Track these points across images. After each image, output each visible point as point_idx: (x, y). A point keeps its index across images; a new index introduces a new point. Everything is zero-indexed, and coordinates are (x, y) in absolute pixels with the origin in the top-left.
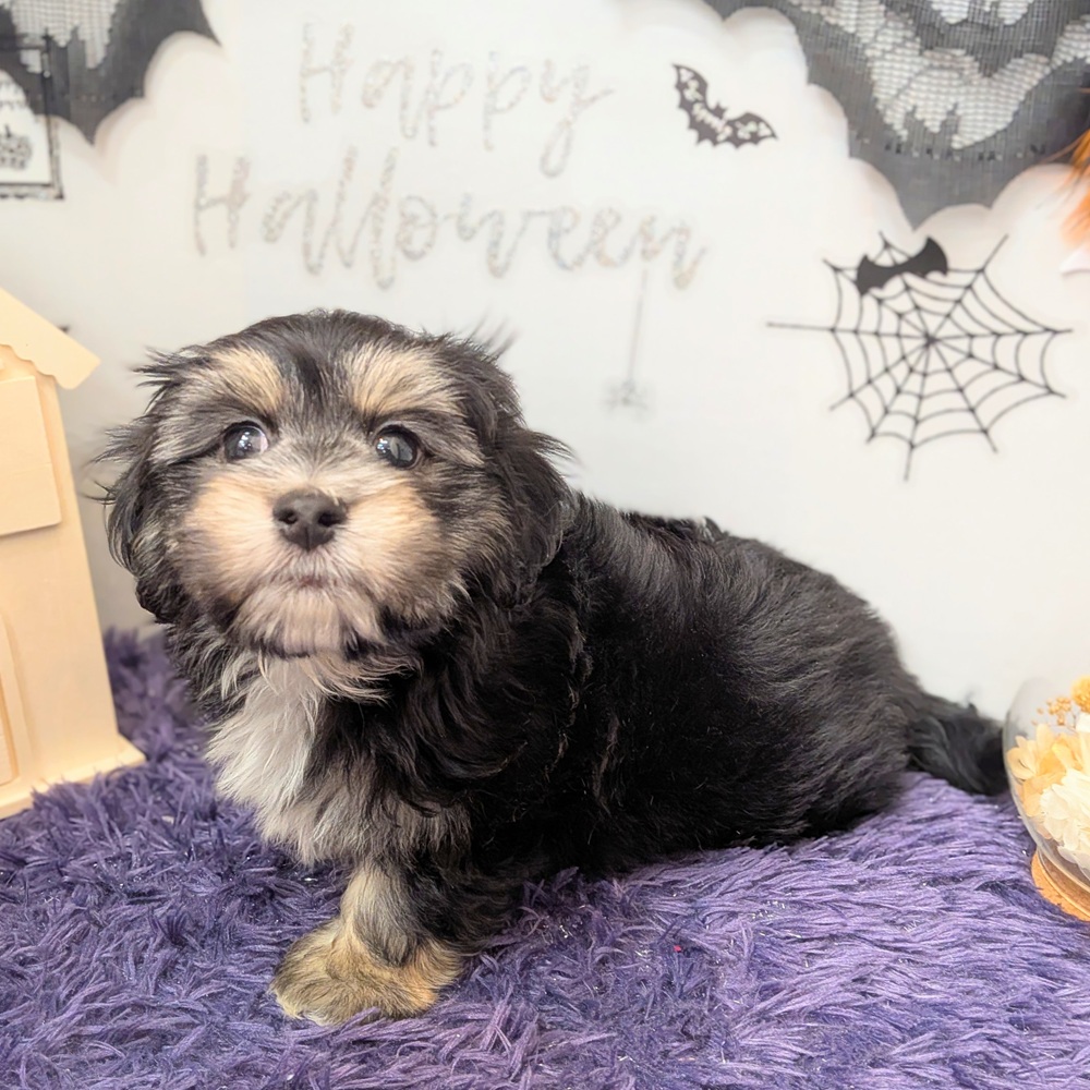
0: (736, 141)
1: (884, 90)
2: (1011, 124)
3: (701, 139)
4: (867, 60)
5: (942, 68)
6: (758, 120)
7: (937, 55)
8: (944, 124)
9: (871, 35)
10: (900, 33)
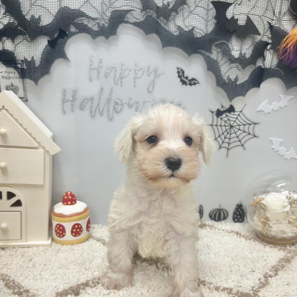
0: (191, 84)
1: (223, 72)
2: (248, 79)
3: (183, 84)
4: (219, 66)
5: (234, 67)
6: (195, 80)
7: (233, 65)
8: (235, 79)
9: (220, 61)
10: (226, 60)
